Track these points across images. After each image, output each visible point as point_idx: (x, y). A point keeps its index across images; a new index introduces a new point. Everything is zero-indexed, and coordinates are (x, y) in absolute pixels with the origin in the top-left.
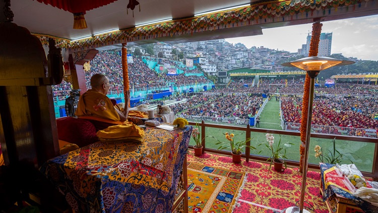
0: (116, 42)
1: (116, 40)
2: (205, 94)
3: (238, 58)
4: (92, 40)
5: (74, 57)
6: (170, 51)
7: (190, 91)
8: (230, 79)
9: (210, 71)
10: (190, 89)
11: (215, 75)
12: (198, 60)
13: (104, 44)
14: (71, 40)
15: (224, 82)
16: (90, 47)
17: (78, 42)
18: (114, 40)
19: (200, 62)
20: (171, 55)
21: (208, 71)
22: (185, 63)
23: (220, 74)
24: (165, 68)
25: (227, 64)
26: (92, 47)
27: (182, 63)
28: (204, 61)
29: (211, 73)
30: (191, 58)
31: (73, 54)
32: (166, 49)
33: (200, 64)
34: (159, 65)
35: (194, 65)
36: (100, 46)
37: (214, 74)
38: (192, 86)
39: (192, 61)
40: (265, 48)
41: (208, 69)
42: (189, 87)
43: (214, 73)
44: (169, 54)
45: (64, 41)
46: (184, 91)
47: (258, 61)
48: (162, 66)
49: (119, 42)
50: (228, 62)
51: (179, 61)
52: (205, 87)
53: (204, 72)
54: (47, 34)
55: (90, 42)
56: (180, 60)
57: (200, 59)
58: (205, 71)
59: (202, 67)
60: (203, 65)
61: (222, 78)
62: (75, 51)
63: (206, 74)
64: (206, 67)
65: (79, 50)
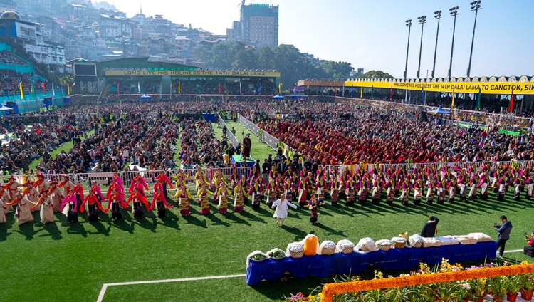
3: (110, 35)
7: (9, 112)
9: (51, 61)
11: (66, 72)
12: (13, 27)
15: (90, 89)
19: (19, 33)
21: (46, 61)
23: (80, 69)
25: (85, 48)
28: (28, 32)
29: (52, 67)
33: (20, 40)
37: (61, 70)
38: (11, 99)
40: (166, 20)
41: (44, 56)
43: (61, 66)
47: (157, 46)
50: (87, 43)
52: (48, 103)
53: (34, 63)
57: (18, 25)
58: (39, 60)
59: (29, 48)
60: (29, 43)
61: (85, 80)
63: (43, 66)
64: (38, 50)
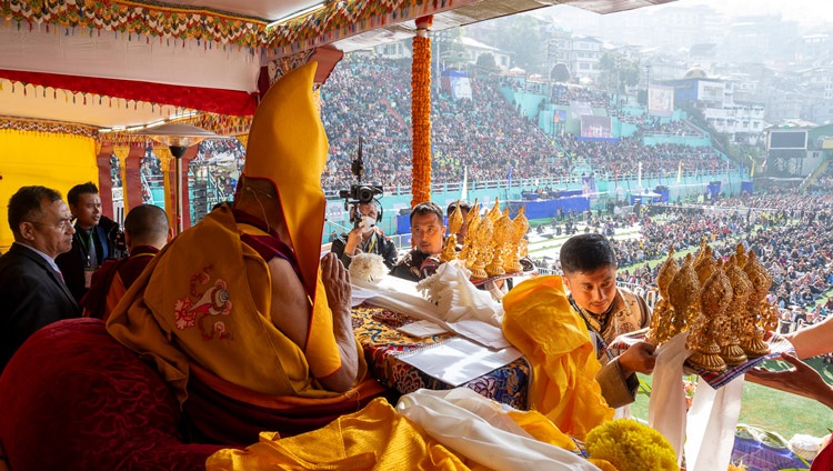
0: (394, 16)
1: (395, 7)
2: (713, 210)
4: (324, 14)
5: (272, 74)
6: (595, 60)
7: (655, 200)
8: (819, 159)
9: (740, 128)
10: (658, 190)
11: (759, 144)
12: (694, 88)
13: (358, 26)
14: (270, 22)
15: (793, 169)
16: (317, 41)
17: (286, 27)
18: (390, 9)
19: (701, 96)
20: (598, 72)
21: (731, 130)
22: (643, 98)
23: (779, 139)
24: (574, 116)
26: (322, 39)
27: (633, 101)
28: (713, 92)
29: (740, 137)
30: (665, 83)
31: (271, 66)
32: (581, 54)
33: (701, 104)
34: (554, 107)
35: (677, 105)
36: (345, 35)
37: (753, 141)
38: (664, 183)
39: (670, 93)
41: (730, 122)
42: (655, 183)
43: (753, 135)
44: (591, 70)
45: (250, 26)
46: (633, 198)
48: (563, 108)
49: (405, 16)
51: (623, 92)
52: (714, 187)
53: (713, 133)
54: (203, 8)
55: (319, 22)
56: (627, 88)
57: (701, 84)
58: (720, 129)
59: (709, 113)
60: (711, 105)
61: (786, 156)
62: (276, 57)
63: (723, 138)
64: (722, 114)
65: (287, 51)
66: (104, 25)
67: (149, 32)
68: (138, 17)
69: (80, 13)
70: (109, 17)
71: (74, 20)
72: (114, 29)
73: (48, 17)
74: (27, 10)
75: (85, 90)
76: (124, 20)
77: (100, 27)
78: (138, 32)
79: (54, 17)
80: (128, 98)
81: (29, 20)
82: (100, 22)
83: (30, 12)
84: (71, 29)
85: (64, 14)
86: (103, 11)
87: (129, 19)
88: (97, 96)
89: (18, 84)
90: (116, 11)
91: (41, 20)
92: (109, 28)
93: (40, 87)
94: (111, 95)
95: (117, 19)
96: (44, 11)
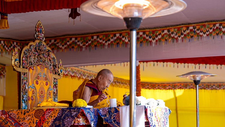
66: (203, 35)
67: (222, 33)
68: (217, 28)
69: (195, 32)
70: (206, 30)
71: (192, 35)
72: (207, 35)
73: (183, 36)
74: (176, 35)
75: (199, 63)
76: (211, 31)
77: (201, 36)
78: (217, 34)
79: (185, 35)
80: (217, 64)
81: (177, 39)
82: (201, 34)
83: (177, 36)
84: (191, 39)
85: (188, 34)
86: (203, 29)
87: (214, 30)
88: (204, 65)
89: (176, 64)
90: (208, 28)
91: (181, 38)
92: (205, 35)
93: (183, 64)
94: (210, 64)
95: (209, 31)
96: (182, 34)
